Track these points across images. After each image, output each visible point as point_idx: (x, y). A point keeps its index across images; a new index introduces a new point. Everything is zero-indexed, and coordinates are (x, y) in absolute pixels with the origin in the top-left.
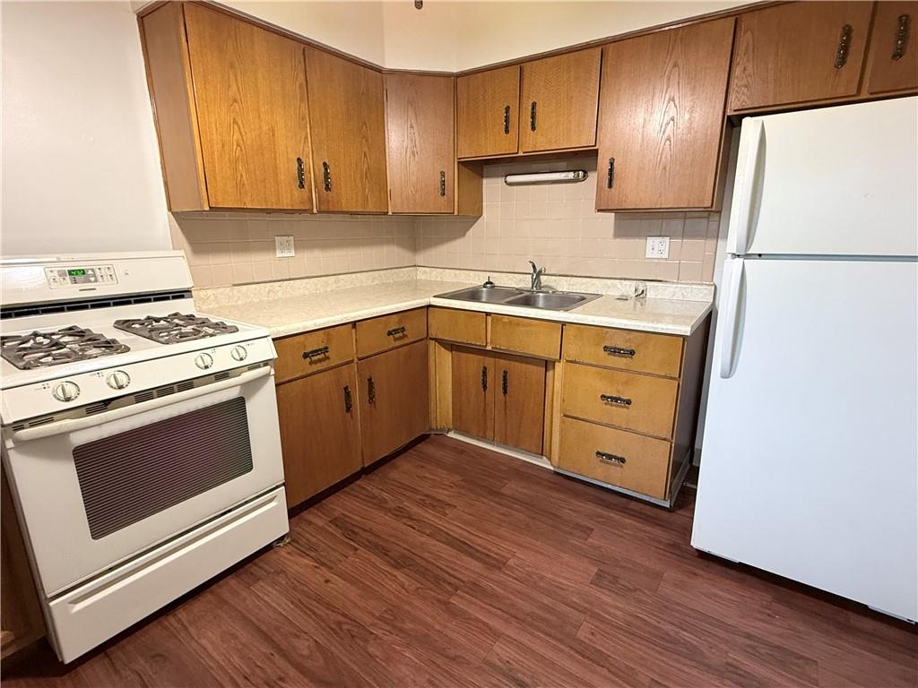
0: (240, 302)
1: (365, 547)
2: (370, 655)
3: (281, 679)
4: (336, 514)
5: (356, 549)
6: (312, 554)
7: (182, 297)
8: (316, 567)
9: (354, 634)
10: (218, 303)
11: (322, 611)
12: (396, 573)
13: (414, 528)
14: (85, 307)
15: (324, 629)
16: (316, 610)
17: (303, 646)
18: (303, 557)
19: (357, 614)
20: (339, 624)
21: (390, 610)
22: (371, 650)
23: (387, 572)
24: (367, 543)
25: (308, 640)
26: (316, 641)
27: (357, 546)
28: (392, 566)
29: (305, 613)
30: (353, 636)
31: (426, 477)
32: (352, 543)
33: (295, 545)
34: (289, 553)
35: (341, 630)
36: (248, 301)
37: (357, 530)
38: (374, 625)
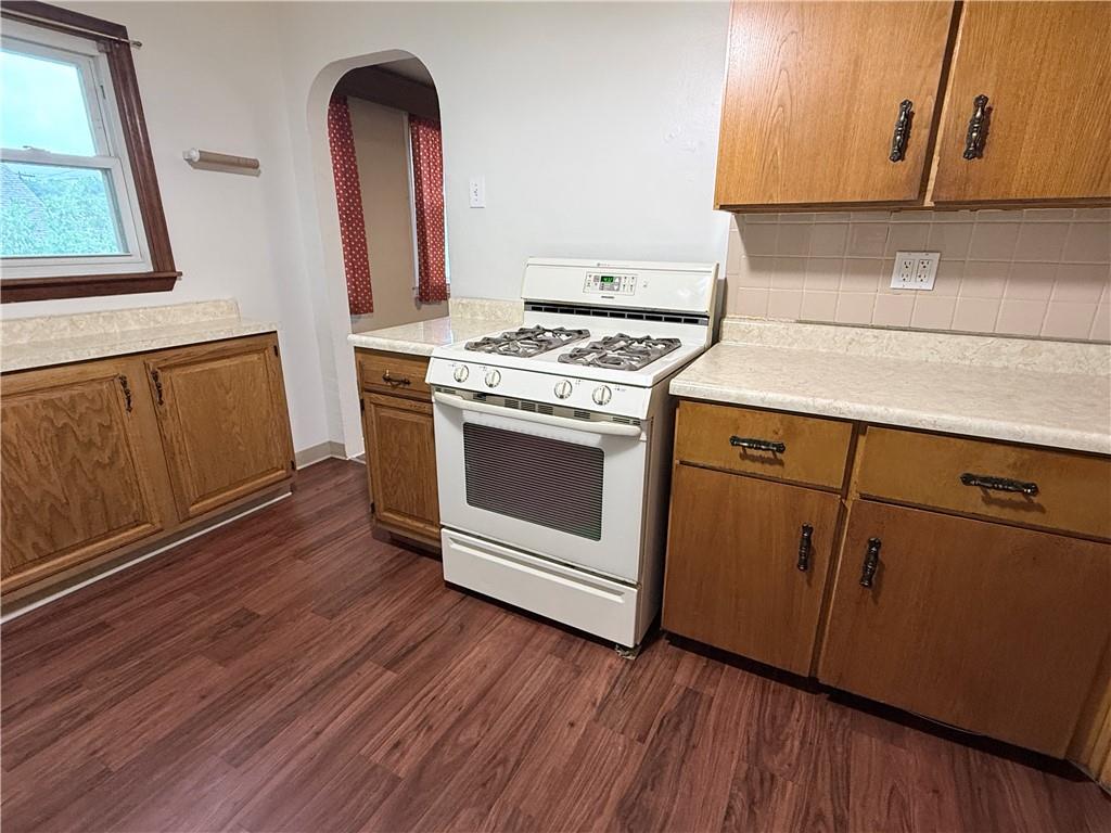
0: (795, 347)
1: (653, 749)
2: (457, 813)
3: (430, 728)
4: (708, 691)
5: (642, 739)
6: (617, 691)
7: (696, 322)
8: (594, 704)
9: (488, 786)
10: (761, 342)
11: (522, 737)
12: (609, 811)
13: (727, 817)
14: (605, 315)
15: (495, 746)
16: (524, 727)
17: (472, 733)
18: (609, 683)
19: (521, 779)
20: (504, 761)
21: (532, 823)
22: (463, 815)
23: (608, 797)
24: (661, 749)
25: (479, 735)
26: (478, 743)
27: (649, 739)
28: (622, 802)
29: (518, 719)
30: (484, 785)
31: (904, 807)
32: (653, 731)
33: (627, 668)
34: (610, 667)
35: (495, 767)
36: (809, 348)
37: (684, 730)
38: (504, 806)
